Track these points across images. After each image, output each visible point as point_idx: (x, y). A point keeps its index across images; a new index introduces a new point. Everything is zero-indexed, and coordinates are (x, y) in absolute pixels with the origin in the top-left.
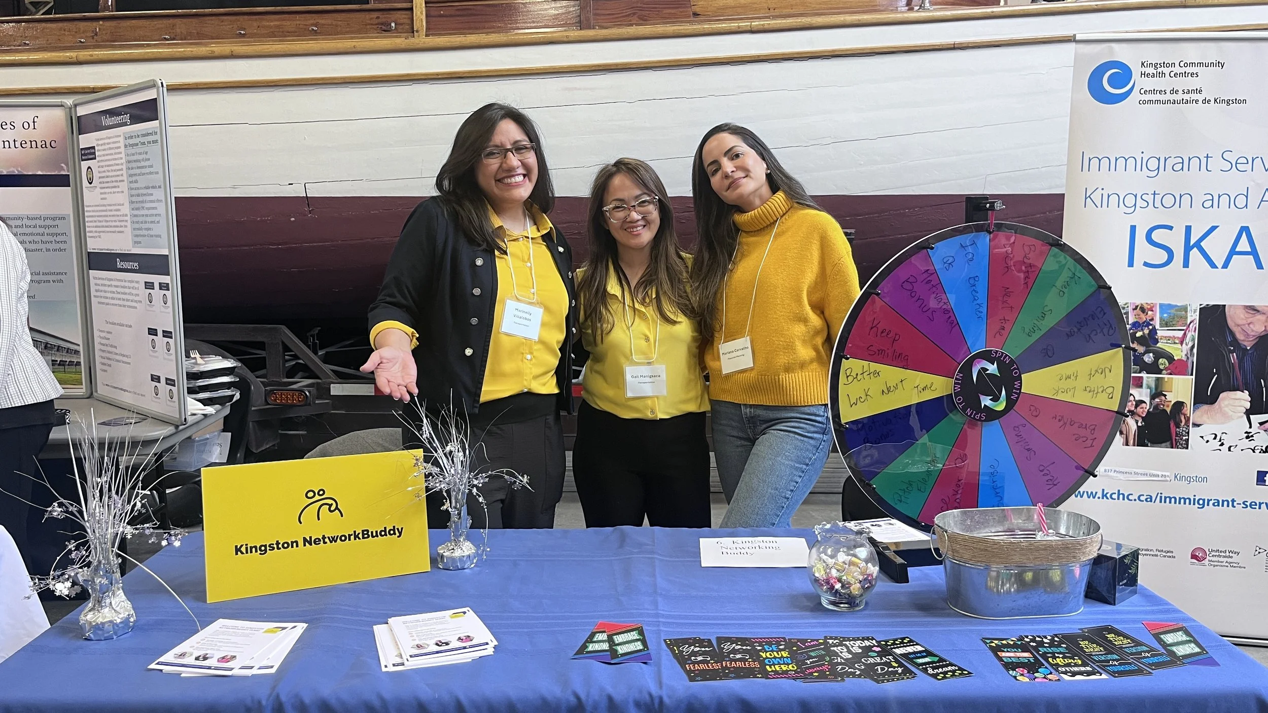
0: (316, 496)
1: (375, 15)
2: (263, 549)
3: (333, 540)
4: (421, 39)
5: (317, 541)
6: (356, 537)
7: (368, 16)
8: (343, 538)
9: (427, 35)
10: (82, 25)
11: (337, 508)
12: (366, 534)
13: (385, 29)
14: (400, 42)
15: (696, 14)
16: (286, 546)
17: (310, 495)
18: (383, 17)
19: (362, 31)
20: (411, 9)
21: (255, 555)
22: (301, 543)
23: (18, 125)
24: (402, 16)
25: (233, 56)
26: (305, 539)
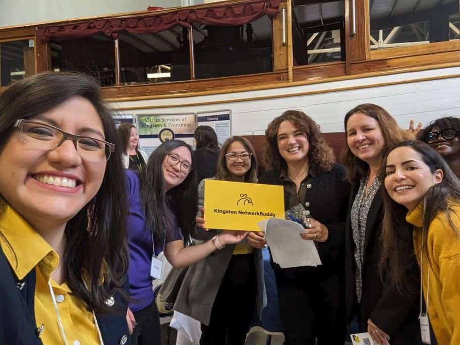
0: (243, 196)
1: (275, 75)
2: (224, 212)
3: (249, 213)
4: (292, 83)
5: (243, 213)
6: (258, 214)
7: (273, 75)
8: (253, 214)
9: (293, 81)
10: (187, 84)
11: (251, 202)
12: (261, 214)
13: (279, 79)
14: (285, 84)
15: (389, 66)
16: (232, 212)
17: (242, 195)
18: (279, 76)
19: (272, 81)
20: (288, 72)
21: (221, 214)
22: (238, 212)
23: (181, 119)
24: (284, 75)
25: (233, 92)
26: (239, 212)
